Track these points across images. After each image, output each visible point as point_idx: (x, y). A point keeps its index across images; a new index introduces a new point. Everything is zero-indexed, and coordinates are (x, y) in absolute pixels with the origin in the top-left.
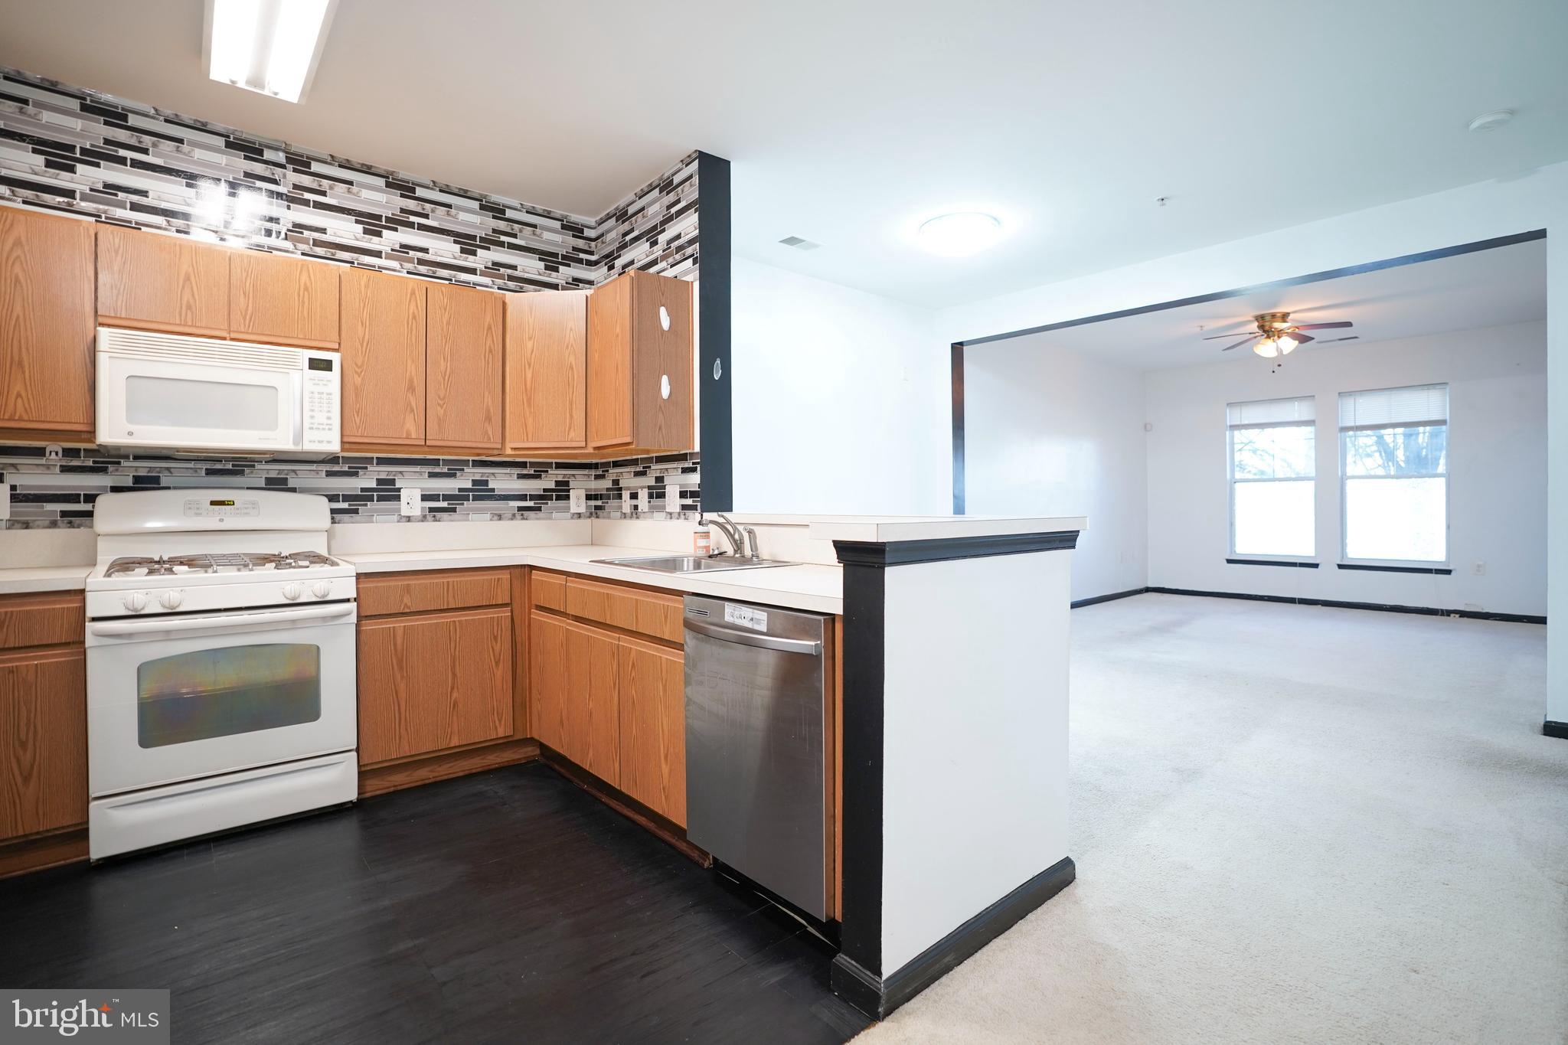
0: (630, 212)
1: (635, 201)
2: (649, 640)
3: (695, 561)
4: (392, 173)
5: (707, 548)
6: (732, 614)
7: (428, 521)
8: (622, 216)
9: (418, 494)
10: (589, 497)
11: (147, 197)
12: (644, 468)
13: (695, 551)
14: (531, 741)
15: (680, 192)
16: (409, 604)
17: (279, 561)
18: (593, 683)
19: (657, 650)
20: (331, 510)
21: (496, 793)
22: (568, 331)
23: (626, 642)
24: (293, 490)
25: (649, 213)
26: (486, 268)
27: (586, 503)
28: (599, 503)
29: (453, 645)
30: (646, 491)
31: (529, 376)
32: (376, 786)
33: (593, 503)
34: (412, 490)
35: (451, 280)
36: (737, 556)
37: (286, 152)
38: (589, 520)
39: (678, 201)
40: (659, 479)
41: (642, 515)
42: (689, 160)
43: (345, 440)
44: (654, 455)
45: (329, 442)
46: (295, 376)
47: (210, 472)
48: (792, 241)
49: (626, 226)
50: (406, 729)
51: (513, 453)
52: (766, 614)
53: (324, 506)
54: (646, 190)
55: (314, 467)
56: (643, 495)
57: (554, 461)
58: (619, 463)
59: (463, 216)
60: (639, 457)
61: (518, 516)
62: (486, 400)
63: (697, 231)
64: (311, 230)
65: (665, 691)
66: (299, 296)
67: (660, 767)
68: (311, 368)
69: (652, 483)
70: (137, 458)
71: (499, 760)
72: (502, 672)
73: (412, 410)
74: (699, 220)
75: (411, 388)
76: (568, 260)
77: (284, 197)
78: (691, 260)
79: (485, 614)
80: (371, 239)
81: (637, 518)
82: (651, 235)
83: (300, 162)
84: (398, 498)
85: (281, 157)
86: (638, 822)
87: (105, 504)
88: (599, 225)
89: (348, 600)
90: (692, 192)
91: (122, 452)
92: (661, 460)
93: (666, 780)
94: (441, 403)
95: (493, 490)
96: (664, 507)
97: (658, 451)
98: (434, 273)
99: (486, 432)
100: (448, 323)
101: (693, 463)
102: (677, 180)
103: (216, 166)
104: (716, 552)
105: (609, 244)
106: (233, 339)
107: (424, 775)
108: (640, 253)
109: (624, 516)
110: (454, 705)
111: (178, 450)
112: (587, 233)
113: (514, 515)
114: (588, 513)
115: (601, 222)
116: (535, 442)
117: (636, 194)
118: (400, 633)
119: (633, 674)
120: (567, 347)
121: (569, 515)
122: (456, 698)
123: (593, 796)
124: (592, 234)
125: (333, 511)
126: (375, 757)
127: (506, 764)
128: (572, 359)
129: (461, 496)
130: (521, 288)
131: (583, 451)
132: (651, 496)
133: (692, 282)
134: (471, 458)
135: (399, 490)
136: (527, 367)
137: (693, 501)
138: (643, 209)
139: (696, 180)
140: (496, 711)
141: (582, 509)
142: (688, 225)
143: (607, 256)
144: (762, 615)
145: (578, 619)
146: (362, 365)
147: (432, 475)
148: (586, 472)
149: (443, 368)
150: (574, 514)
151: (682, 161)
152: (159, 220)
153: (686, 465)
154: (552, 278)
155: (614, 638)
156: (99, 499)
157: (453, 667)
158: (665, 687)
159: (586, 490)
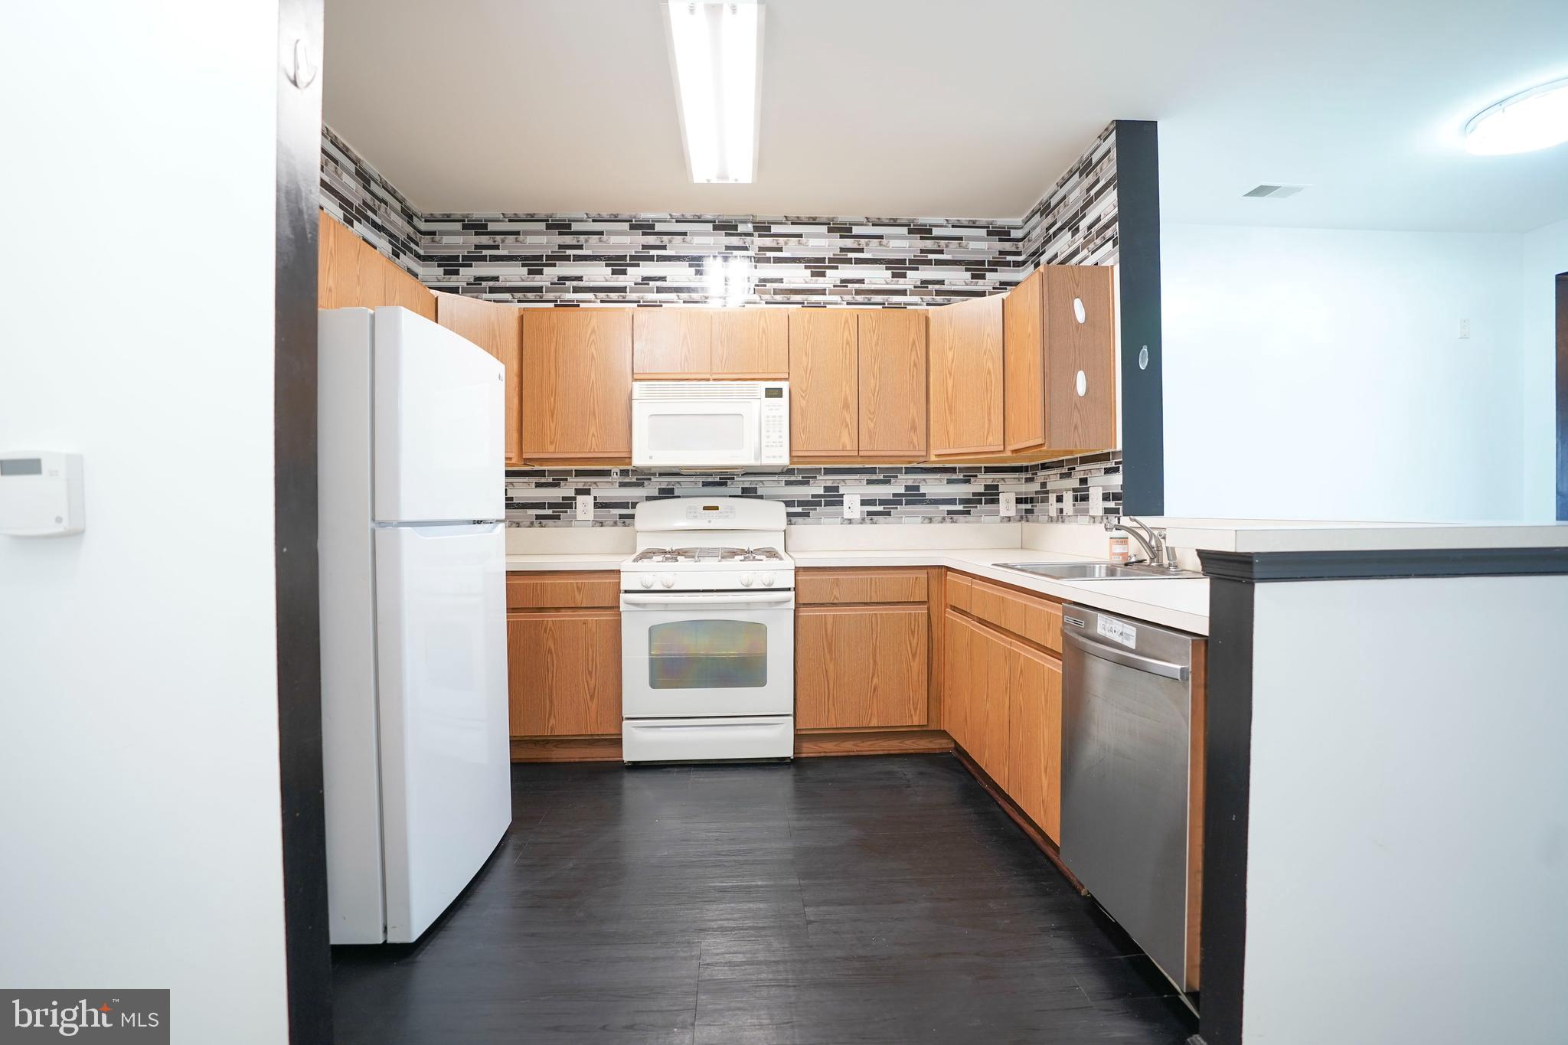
0: (1052, 205)
1: (1057, 191)
2: (1035, 647)
3: (1107, 567)
4: (833, 219)
5: (1124, 555)
6: (1104, 627)
7: (866, 524)
8: (1046, 209)
9: (857, 499)
10: (1019, 501)
11: (666, 281)
12: (1069, 469)
13: (1111, 558)
14: (943, 734)
15: (1099, 170)
16: (838, 596)
17: (747, 554)
18: (990, 685)
19: (1041, 658)
20: (788, 513)
21: (905, 775)
22: (986, 336)
23: (1017, 647)
24: (761, 497)
25: (1071, 200)
26: (915, 287)
27: (1016, 507)
28: (1029, 506)
29: (874, 636)
30: (1071, 493)
31: (950, 382)
32: (810, 750)
33: (1024, 506)
34: (853, 493)
35: (884, 304)
36: (1154, 564)
37: (753, 223)
38: (1019, 524)
39: (1097, 181)
40: (1083, 481)
41: (1067, 519)
42: (1107, 133)
43: (794, 454)
44: (1079, 455)
45: (780, 457)
46: (756, 403)
47: (705, 484)
48: (1261, 191)
49: (1050, 219)
50: (834, 705)
51: (937, 459)
52: (1135, 629)
53: (781, 509)
54: (1066, 177)
55: (776, 478)
56: (1068, 497)
57: (983, 465)
58: (1046, 465)
59: (894, 243)
60: (1064, 458)
61: (947, 520)
62: (911, 411)
63: (1117, 209)
64: (772, 282)
65: (1046, 701)
66: (759, 337)
67: (1041, 779)
68: (767, 396)
69: (1077, 485)
70: (661, 475)
71: (915, 746)
72: (918, 665)
73: (847, 426)
74: (1118, 197)
75: (846, 406)
76: (995, 265)
77: (753, 259)
78: (1111, 242)
79: (904, 609)
80: (817, 280)
81: (1063, 522)
82: (1072, 225)
83: (762, 228)
84: (841, 503)
85: (749, 228)
86: (1026, 831)
87: (643, 510)
88: (1026, 223)
89: (789, 589)
90: (1111, 168)
91: (653, 471)
92: (1085, 460)
93: (1045, 794)
94: (872, 416)
95: (924, 495)
96: (1087, 511)
97: (1081, 451)
98: (869, 300)
99: (912, 442)
100: (877, 344)
101: (1116, 463)
102: (1095, 158)
103: (708, 247)
104: (1133, 560)
105: (1035, 241)
106: (714, 380)
107: (849, 747)
108: (1063, 244)
109: (1051, 520)
110: (875, 690)
111: (681, 468)
112: (1014, 234)
113: (944, 519)
114: (1018, 518)
115: (1026, 222)
116: (956, 448)
117: (1057, 184)
118: (830, 621)
119: (1021, 680)
120: (985, 353)
121: (998, 519)
122: (876, 683)
123: (991, 796)
124: (1019, 234)
125: (789, 515)
126: (807, 724)
127: (921, 751)
128: (990, 364)
129: (895, 501)
130: (949, 300)
131: (1001, 455)
132: (1076, 499)
133: (1112, 267)
134: (904, 466)
135: (842, 496)
136: (948, 376)
137: (1116, 504)
138: (1064, 197)
139: (1114, 154)
140: (911, 701)
141: (1012, 513)
142: (1108, 205)
143: (1033, 254)
144: (1131, 630)
145: (982, 621)
146: (806, 390)
147: (870, 482)
148: (1016, 475)
149: (872, 385)
150: (1003, 518)
151: (1099, 137)
152: (672, 296)
153: (1109, 466)
154: (980, 285)
155: (1006, 642)
156: (638, 506)
157: (875, 655)
158: (1046, 696)
159: (1017, 493)
